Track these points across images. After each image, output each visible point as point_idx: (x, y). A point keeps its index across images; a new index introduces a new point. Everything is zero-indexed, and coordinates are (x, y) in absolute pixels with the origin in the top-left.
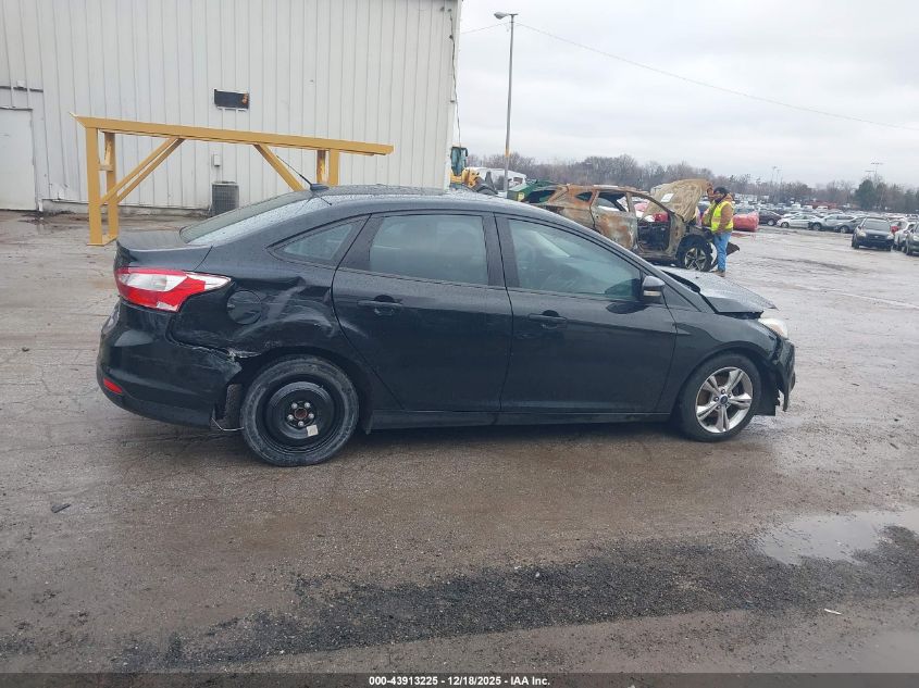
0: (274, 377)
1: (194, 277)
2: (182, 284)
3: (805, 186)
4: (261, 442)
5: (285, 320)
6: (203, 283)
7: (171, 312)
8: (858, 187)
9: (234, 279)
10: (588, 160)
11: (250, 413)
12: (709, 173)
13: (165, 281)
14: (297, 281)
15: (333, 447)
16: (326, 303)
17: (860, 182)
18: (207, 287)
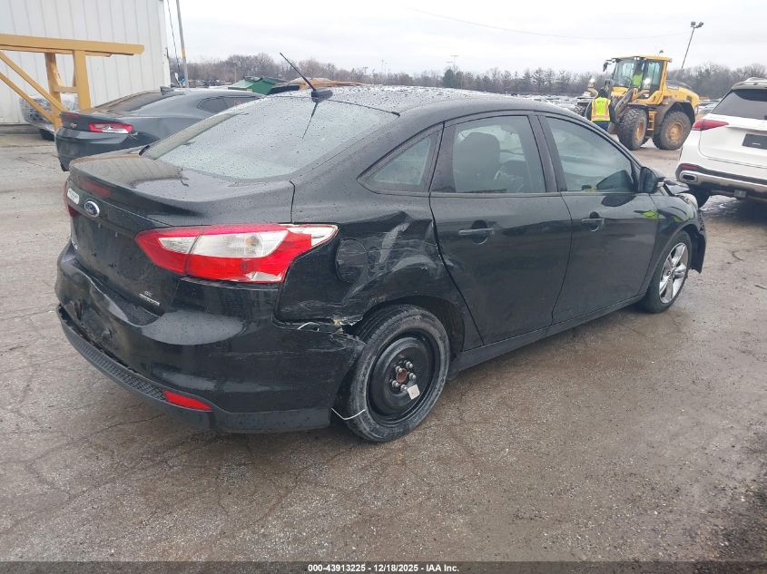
0: (383, 340)
1: (295, 230)
2: (284, 243)
3: (407, 76)
4: (372, 421)
5: (395, 269)
6: (308, 239)
7: (275, 283)
8: (443, 75)
9: (339, 225)
10: (231, 59)
11: (361, 392)
12: (333, 67)
13: (255, 242)
14: (401, 217)
15: (430, 405)
16: (429, 240)
17: (445, 71)
18: (314, 242)
